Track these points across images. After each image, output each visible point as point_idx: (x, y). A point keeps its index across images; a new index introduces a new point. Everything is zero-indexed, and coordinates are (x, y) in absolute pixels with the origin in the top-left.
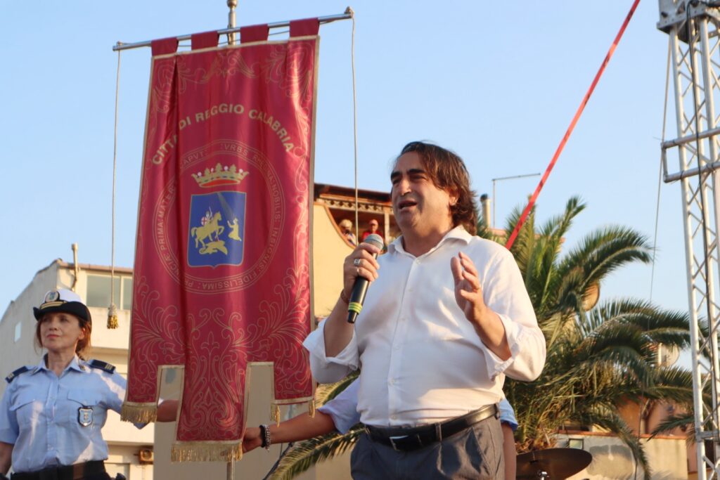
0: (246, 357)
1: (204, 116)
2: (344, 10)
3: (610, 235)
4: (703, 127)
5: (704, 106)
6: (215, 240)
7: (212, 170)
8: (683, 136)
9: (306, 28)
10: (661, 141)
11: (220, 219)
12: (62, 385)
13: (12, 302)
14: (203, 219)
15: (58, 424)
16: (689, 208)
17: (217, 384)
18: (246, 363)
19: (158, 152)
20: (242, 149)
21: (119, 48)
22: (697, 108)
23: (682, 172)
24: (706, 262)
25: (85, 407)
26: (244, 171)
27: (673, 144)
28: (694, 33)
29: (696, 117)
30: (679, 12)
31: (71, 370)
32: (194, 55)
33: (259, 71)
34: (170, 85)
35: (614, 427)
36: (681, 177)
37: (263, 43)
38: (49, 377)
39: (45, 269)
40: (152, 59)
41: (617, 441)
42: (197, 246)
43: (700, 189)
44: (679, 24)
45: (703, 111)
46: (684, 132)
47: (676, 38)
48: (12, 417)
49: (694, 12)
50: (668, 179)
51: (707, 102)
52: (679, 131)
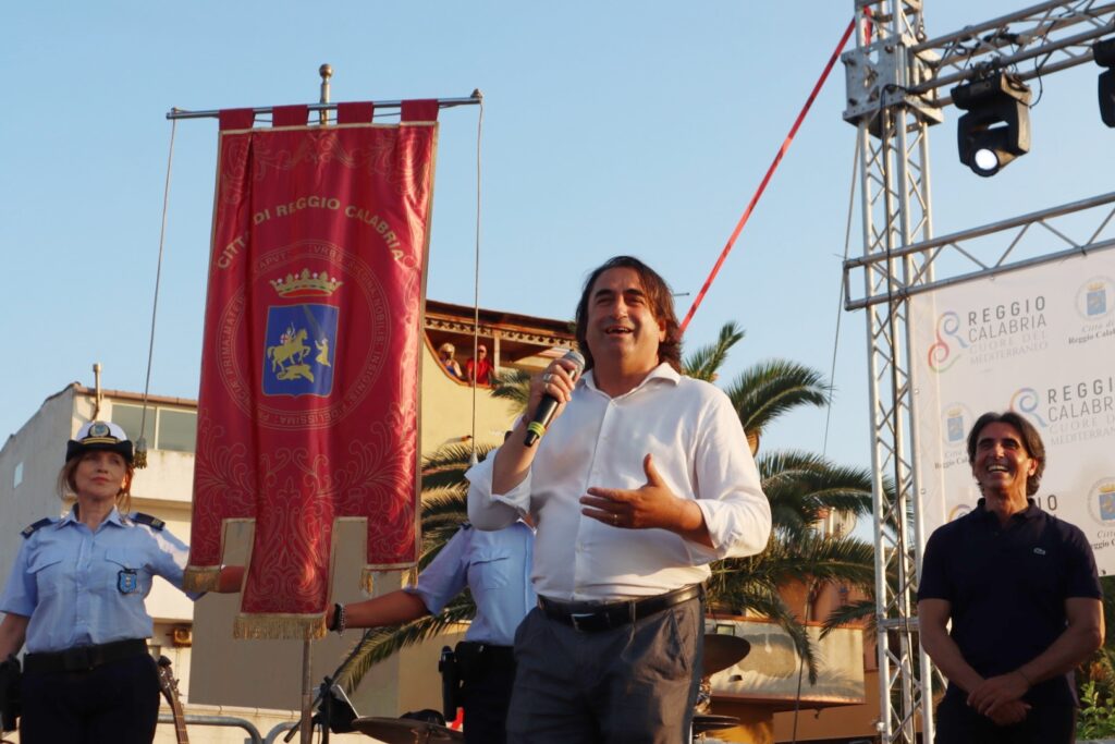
0: (332, 510)
1: (288, 210)
2: (471, 92)
3: (774, 372)
4: (896, 243)
5: (898, 217)
6: (298, 363)
7: (297, 276)
8: (871, 253)
9: (422, 111)
10: (843, 260)
11: (306, 338)
12: (97, 542)
14: (282, 337)
15: (91, 591)
16: (875, 343)
17: (296, 543)
18: (333, 518)
19: (225, 252)
20: (335, 254)
21: (175, 115)
22: (889, 219)
23: (868, 297)
24: (895, 410)
25: (127, 571)
26: (337, 280)
27: (858, 263)
28: (888, 126)
29: (888, 230)
30: (871, 100)
31: (110, 524)
32: (277, 132)
33: (358, 158)
34: (243, 169)
35: (773, 612)
36: (866, 305)
37: (367, 125)
38: (81, 532)
39: (58, 395)
40: (219, 133)
41: (777, 629)
42: (274, 370)
43: (890, 319)
44: (870, 113)
45: (896, 223)
46: (872, 249)
47: (867, 131)
48: (30, 582)
49: (890, 99)
50: (850, 307)
51: (902, 211)
52: (866, 247)
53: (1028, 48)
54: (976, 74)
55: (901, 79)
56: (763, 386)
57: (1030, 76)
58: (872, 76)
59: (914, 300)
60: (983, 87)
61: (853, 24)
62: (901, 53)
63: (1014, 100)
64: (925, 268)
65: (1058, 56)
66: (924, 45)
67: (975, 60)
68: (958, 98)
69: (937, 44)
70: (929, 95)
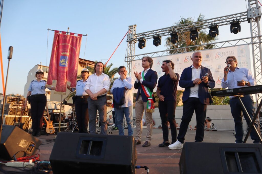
1: (63, 44)
4: (131, 55)
6: (64, 63)
7: (64, 53)
9: (80, 35)
10: (125, 57)
11: (65, 60)
13: (31, 70)
14: (62, 60)
15: (38, 89)
16: (128, 66)
20: (69, 50)
22: (130, 53)
25: (42, 87)
27: (127, 57)
28: (131, 43)
29: (130, 54)
31: (41, 81)
32: (62, 34)
33: (72, 39)
36: (127, 62)
37: (73, 36)
38: (37, 82)
39: (36, 66)
42: (61, 63)
43: (130, 63)
44: (129, 41)
45: (131, 53)
47: (129, 43)
48: (31, 87)
49: (132, 40)
50: (125, 62)
51: (132, 52)
52: (128, 55)
53: (146, 36)
54: (141, 38)
55: (133, 38)
56: (115, 70)
57: (146, 39)
58: (130, 37)
59: (132, 62)
60: (141, 39)
61: (128, 31)
62: (133, 35)
63: (144, 41)
64: (134, 58)
65: (149, 37)
66: (136, 34)
67: (141, 37)
68: (139, 40)
69: (137, 34)
70: (136, 40)
